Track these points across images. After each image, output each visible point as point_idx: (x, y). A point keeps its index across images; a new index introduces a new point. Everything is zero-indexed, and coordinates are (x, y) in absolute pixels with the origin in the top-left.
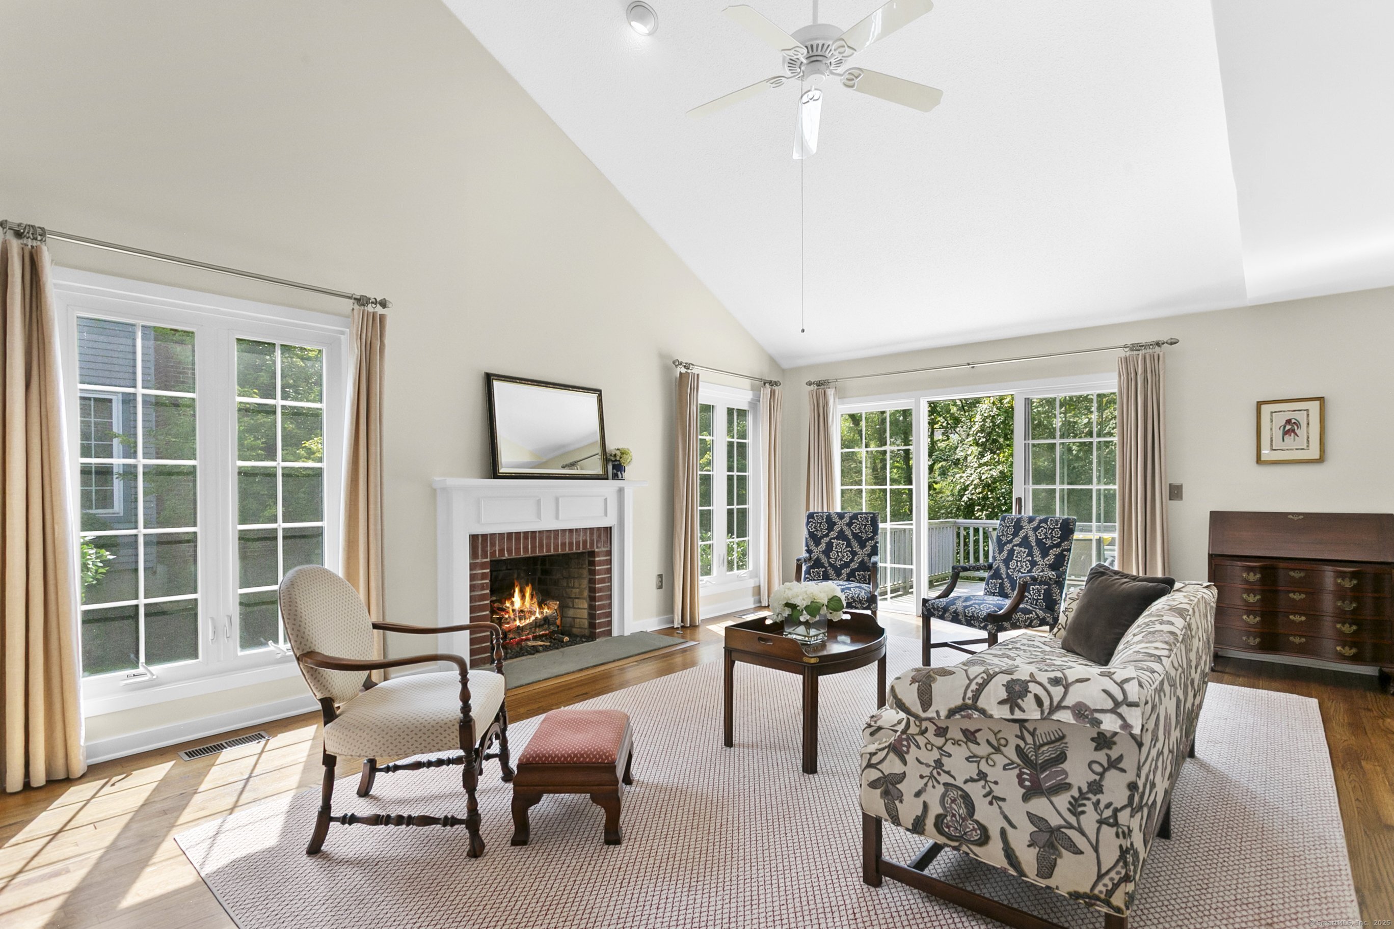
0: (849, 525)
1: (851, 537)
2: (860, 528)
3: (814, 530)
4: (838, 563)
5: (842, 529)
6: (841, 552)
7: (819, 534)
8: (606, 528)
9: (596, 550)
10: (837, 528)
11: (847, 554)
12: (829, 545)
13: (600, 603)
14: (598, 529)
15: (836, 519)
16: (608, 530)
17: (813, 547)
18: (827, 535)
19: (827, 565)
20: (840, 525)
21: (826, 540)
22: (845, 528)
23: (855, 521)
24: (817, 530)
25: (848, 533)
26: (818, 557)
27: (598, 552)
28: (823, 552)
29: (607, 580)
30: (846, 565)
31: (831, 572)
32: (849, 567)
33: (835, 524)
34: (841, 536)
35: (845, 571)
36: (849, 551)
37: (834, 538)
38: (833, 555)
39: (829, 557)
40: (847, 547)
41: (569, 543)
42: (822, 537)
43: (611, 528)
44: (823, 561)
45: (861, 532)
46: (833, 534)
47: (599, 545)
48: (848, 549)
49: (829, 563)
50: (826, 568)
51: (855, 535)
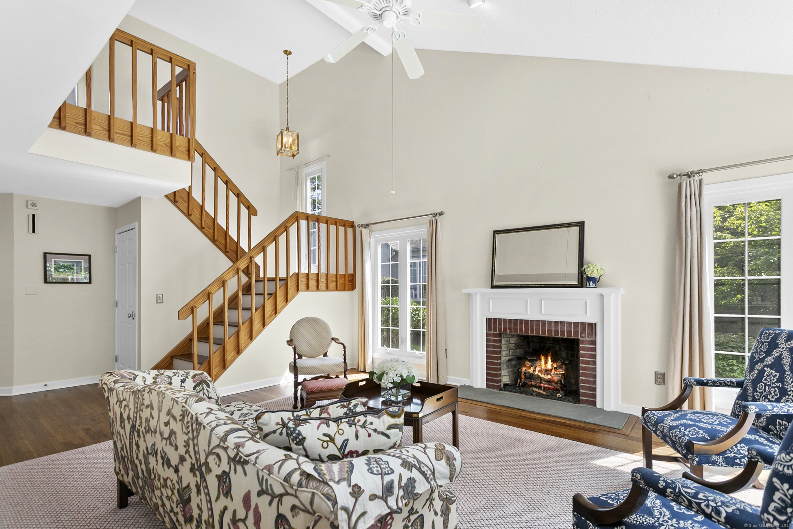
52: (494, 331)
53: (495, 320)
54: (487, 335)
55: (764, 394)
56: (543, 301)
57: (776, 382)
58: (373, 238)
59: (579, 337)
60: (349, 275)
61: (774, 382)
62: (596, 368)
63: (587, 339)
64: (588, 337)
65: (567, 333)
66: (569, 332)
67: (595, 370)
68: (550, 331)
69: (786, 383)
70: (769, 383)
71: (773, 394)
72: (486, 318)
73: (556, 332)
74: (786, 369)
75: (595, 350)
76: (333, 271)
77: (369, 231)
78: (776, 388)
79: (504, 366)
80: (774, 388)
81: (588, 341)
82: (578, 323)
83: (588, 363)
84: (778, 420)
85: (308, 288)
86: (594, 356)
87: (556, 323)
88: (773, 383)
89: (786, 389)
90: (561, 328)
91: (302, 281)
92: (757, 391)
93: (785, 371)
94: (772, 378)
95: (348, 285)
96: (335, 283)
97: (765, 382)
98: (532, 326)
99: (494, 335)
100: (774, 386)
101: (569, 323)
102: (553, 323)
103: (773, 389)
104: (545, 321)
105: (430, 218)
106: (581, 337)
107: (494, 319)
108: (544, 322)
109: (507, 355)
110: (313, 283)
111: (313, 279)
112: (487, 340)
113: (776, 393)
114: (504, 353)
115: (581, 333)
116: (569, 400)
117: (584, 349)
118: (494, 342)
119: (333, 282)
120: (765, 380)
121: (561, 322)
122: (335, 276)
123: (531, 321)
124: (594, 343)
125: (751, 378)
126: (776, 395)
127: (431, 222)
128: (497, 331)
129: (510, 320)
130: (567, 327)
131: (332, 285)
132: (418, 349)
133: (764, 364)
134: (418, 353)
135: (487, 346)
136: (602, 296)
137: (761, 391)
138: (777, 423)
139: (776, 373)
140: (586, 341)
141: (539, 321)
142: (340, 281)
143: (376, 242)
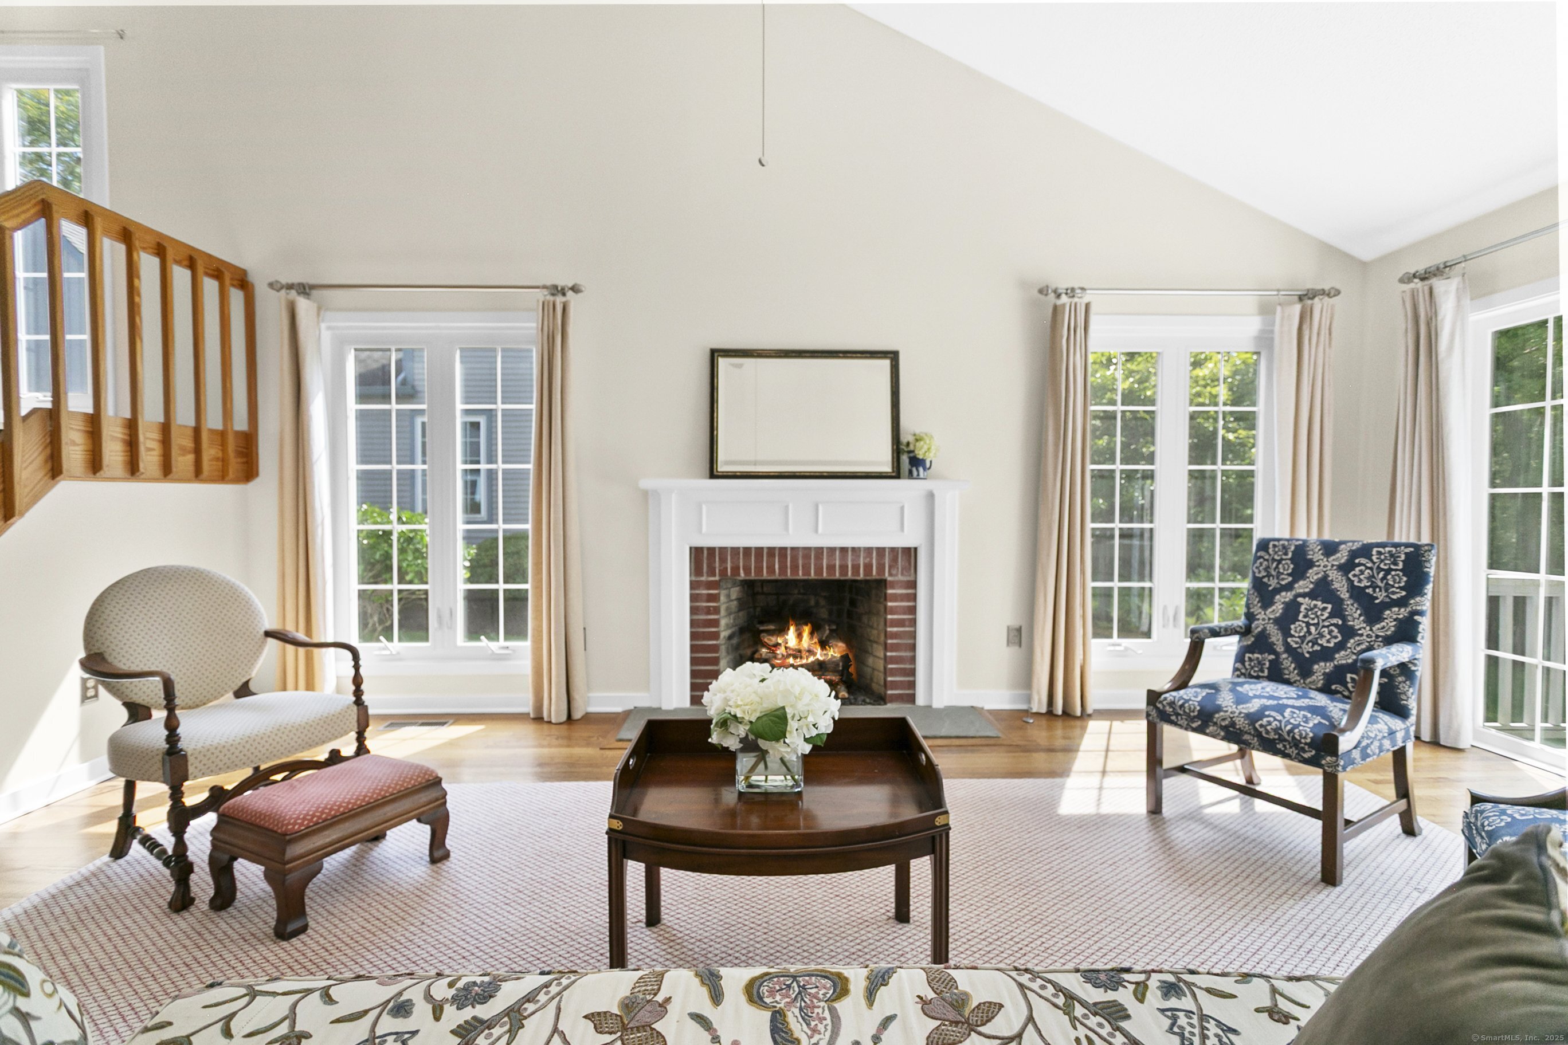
0: (1346, 568)
1: (1345, 595)
2: (1370, 578)
3: (1264, 574)
4: (1307, 649)
5: (1326, 576)
6: (1317, 625)
7: (1273, 583)
8: (909, 549)
9: (889, 579)
10: (1314, 575)
11: (1330, 632)
12: (1292, 611)
13: (894, 654)
14: (893, 550)
15: (1316, 554)
16: (910, 554)
17: (1256, 610)
18: (1289, 587)
19: (1280, 648)
20: (1324, 567)
21: (1287, 596)
22: (1334, 575)
23: (1363, 561)
24: (1269, 575)
25: (1340, 585)
26: (1264, 630)
27: (892, 582)
28: (1277, 621)
29: (907, 623)
30: (1326, 655)
31: (1288, 664)
32: (1332, 659)
33: (1311, 564)
34: (1323, 590)
35: (1322, 668)
36: (1336, 625)
37: (1304, 595)
38: (1297, 629)
39: (1286, 633)
40: (1332, 615)
41: (841, 567)
42: (1277, 591)
43: (916, 549)
44: (1273, 639)
45: (1374, 586)
46: (1303, 586)
47: (894, 572)
48: (1335, 621)
49: (1287, 646)
50: (1277, 654)
51: (1358, 594)
52: (708, 575)
53: (711, 550)
54: (693, 585)
55: (1309, 638)
56: (820, 508)
57: (1327, 618)
58: (329, 328)
59: (887, 574)
60: (238, 434)
61: (1324, 618)
62: (915, 632)
63: (900, 578)
64: (902, 574)
65: (865, 570)
66: (868, 567)
67: (913, 635)
68: (831, 568)
69: (1349, 618)
70: (1316, 621)
71: (1328, 637)
72: (691, 548)
73: (844, 568)
74: (1342, 596)
75: (914, 597)
76: (184, 415)
77: (319, 309)
78: (1332, 628)
79: (723, 652)
80: (1328, 627)
81: (902, 582)
82: (884, 549)
83: (900, 623)
84: (1349, 676)
85: (95, 465)
86: (913, 610)
87: (844, 550)
88: (1323, 621)
89: (1352, 627)
90: (853, 560)
91: (74, 443)
92: (1293, 636)
93: (1342, 600)
94: (1319, 613)
95: (235, 464)
96: (190, 458)
97: (1306, 620)
98: (794, 559)
99: (710, 585)
100: (1326, 624)
101: (869, 550)
102: (838, 553)
103: (1326, 629)
104: (822, 548)
105: (541, 295)
106: (890, 575)
107: (709, 549)
108: (819, 551)
109: (728, 627)
110: (113, 451)
111: (114, 438)
112: (693, 598)
113: (1334, 634)
114: (723, 622)
115: (890, 567)
116: (864, 701)
117: (895, 598)
118: (708, 601)
119: (184, 451)
120: (1305, 616)
121: (853, 549)
122: (190, 433)
123: (792, 549)
124: (913, 584)
125: (1272, 616)
126: (1336, 637)
127: (548, 309)
128: (715, 575)
129: (747, 550)
130: (865, 558)
131: (183, 462)
132: (493, 636)
133: (1294, 593)
134: (493, 646)
135: (694, 610)
136: (931, 496)
137: (1302, 634)
138: (1349, 680)
139: (1325, 605)
140: (898, 582)
141: (809, 549)
142: (209, 452)
143: (340, 344)
